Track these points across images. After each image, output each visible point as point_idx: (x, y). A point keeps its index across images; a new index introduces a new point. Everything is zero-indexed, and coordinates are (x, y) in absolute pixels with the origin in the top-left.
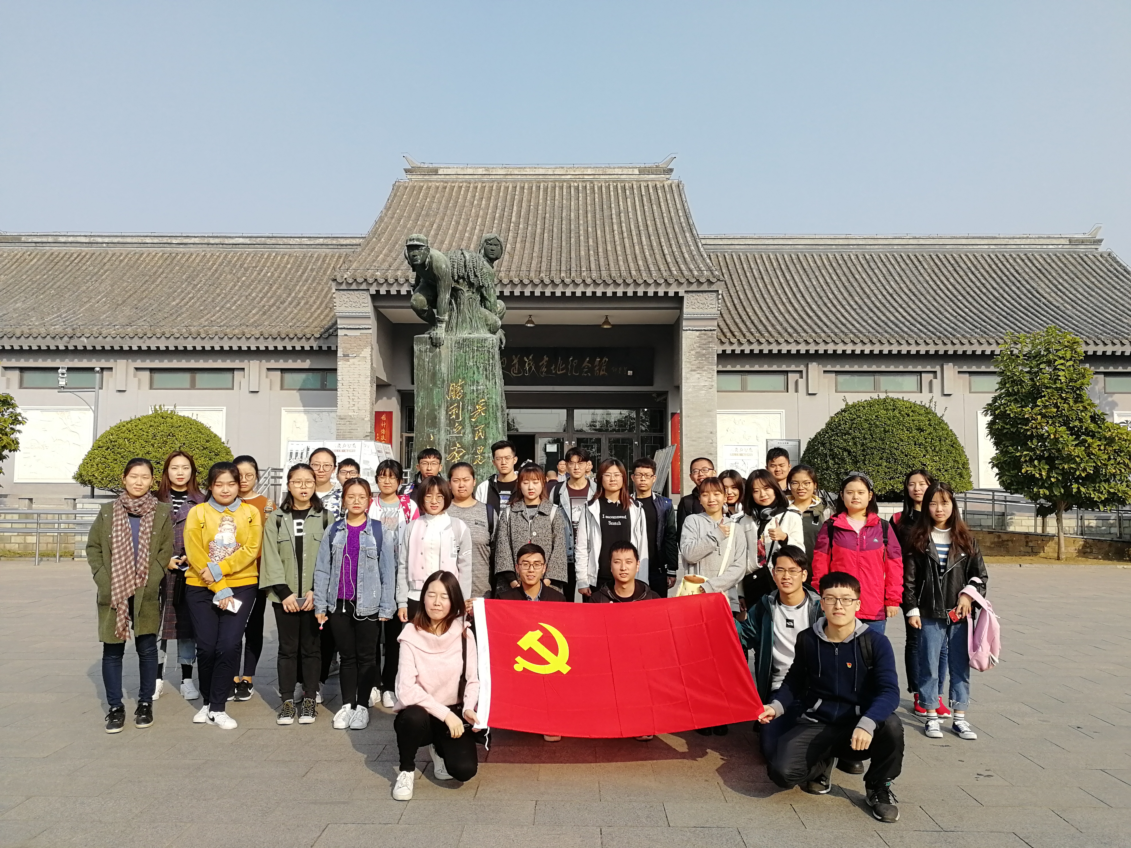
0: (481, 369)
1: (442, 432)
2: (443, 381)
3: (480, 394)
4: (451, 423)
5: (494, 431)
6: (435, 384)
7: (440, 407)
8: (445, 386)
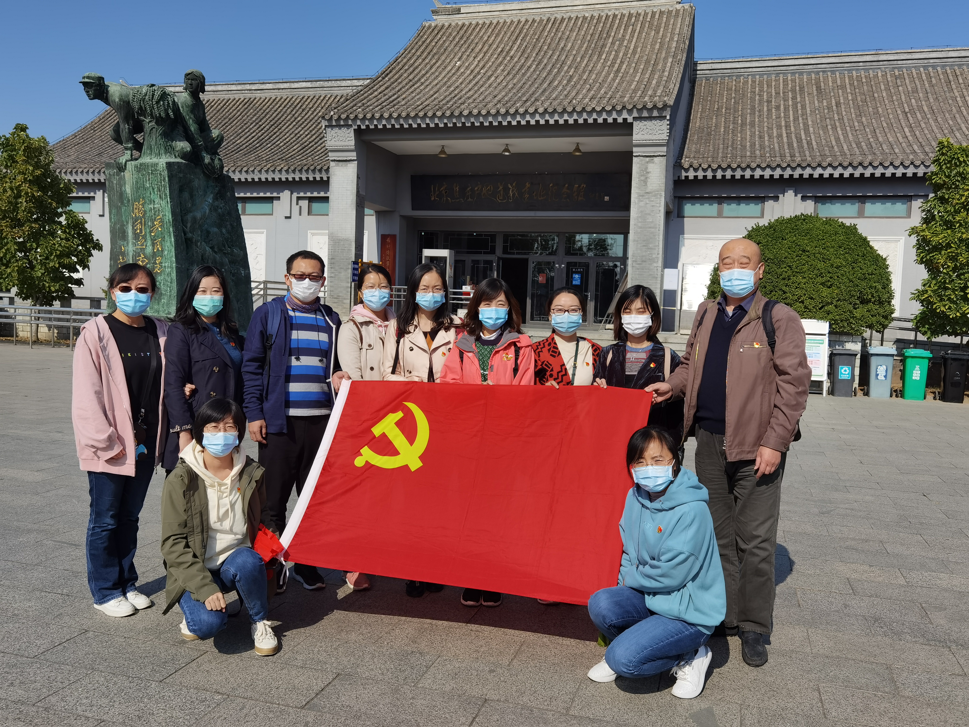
0: (156, 190)
1: (130, 244)
2: (129, 201)
3: (156, 211)
4: (136, 236)
5: (168, 244)
6: (122, 203)
7: (127, 223)
8: (130, 205)
